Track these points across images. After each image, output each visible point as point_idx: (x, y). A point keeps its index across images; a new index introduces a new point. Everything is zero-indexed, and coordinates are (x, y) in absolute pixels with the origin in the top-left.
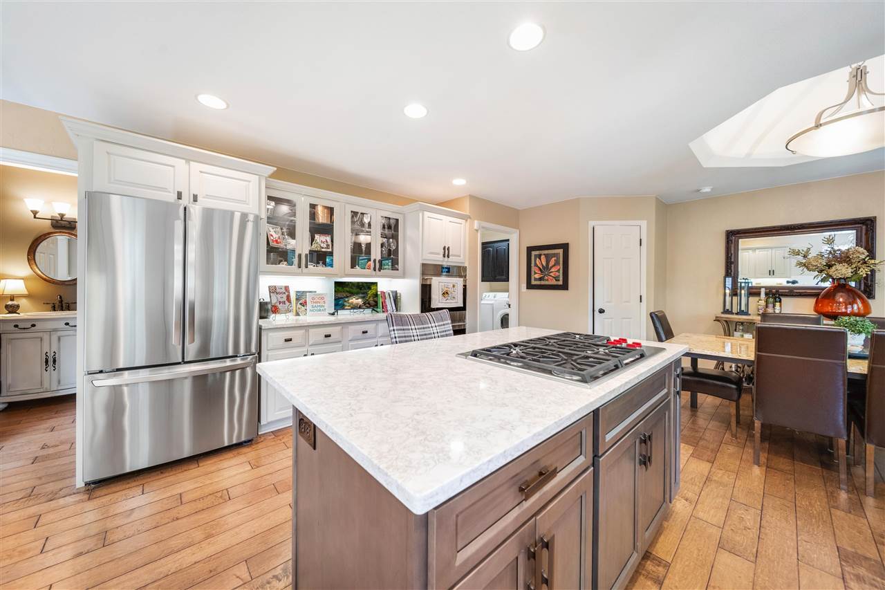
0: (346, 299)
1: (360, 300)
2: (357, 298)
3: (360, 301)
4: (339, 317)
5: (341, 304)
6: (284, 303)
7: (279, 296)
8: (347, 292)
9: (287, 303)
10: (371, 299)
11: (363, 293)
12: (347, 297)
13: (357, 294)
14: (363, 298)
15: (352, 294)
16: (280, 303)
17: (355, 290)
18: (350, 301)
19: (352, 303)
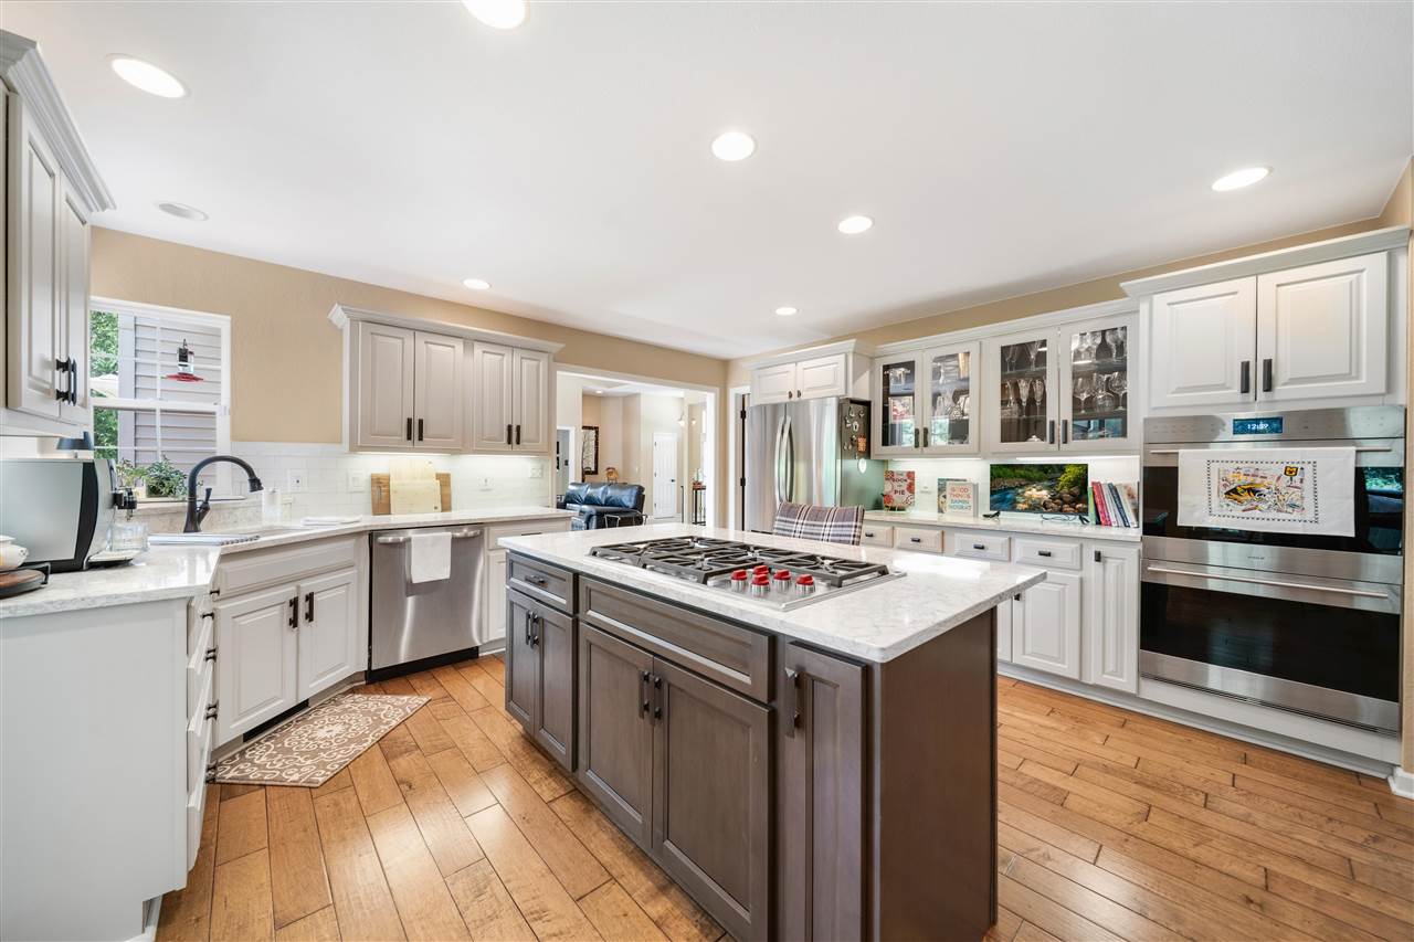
0: (1020, 491)
1: (1044, 492)
2: (1038, 487)
3: (1044, 494)
4: (1003, 523)
5: (1010, 499)
6: (903, 492)
7: (896, 484)
8: (1021, 476)
9: (907, 493)
10: (1066, 490)
11: (1050, 480)
12: (1021, 486)
13: (1040, 480)
14: (1050, 488)
15: (1030, 481)
16: (896, 492)
17: (1036, 474)
18: (1028, 493)
19: (1031, 497)
